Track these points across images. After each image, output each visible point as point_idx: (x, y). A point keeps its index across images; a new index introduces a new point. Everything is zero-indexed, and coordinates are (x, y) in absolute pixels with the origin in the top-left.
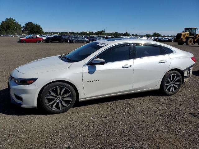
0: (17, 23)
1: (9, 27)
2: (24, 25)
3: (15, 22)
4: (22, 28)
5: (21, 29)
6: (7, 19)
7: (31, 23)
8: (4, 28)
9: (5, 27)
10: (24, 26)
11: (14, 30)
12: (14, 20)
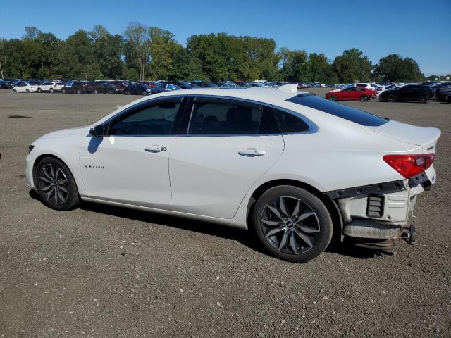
0: (365, 58)
1: (347, 68)
2: (378, 63)
3: (361, 56)
4: (372, 68)
5: (369, 71)
6: (346, 52)
7: (395, 56)
8: (337, 71)
9: (338, 68)
10: (376, 65)
11: (355, 75)
12: (361, 53)
